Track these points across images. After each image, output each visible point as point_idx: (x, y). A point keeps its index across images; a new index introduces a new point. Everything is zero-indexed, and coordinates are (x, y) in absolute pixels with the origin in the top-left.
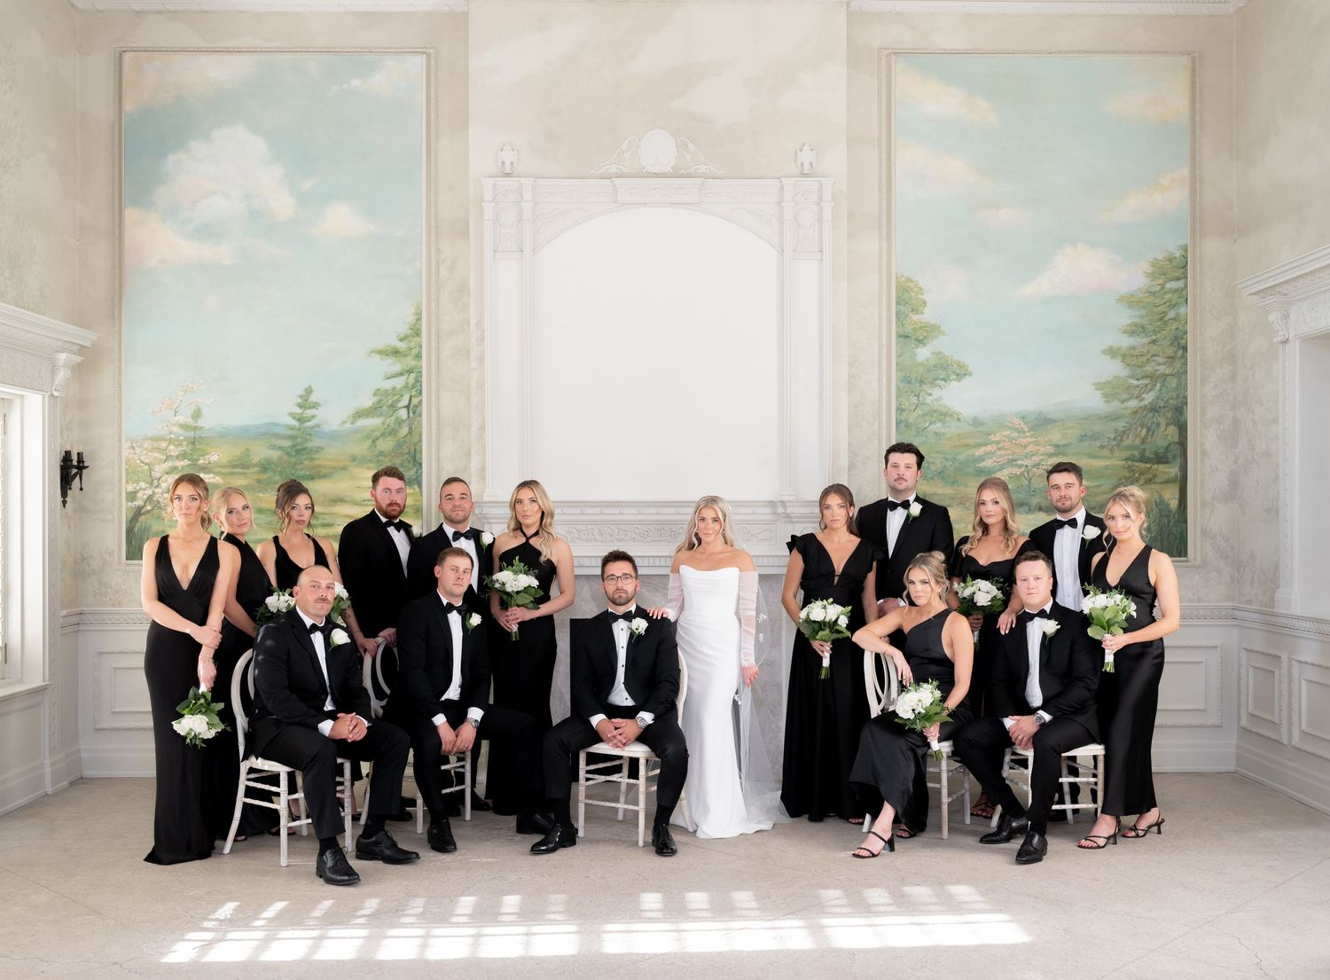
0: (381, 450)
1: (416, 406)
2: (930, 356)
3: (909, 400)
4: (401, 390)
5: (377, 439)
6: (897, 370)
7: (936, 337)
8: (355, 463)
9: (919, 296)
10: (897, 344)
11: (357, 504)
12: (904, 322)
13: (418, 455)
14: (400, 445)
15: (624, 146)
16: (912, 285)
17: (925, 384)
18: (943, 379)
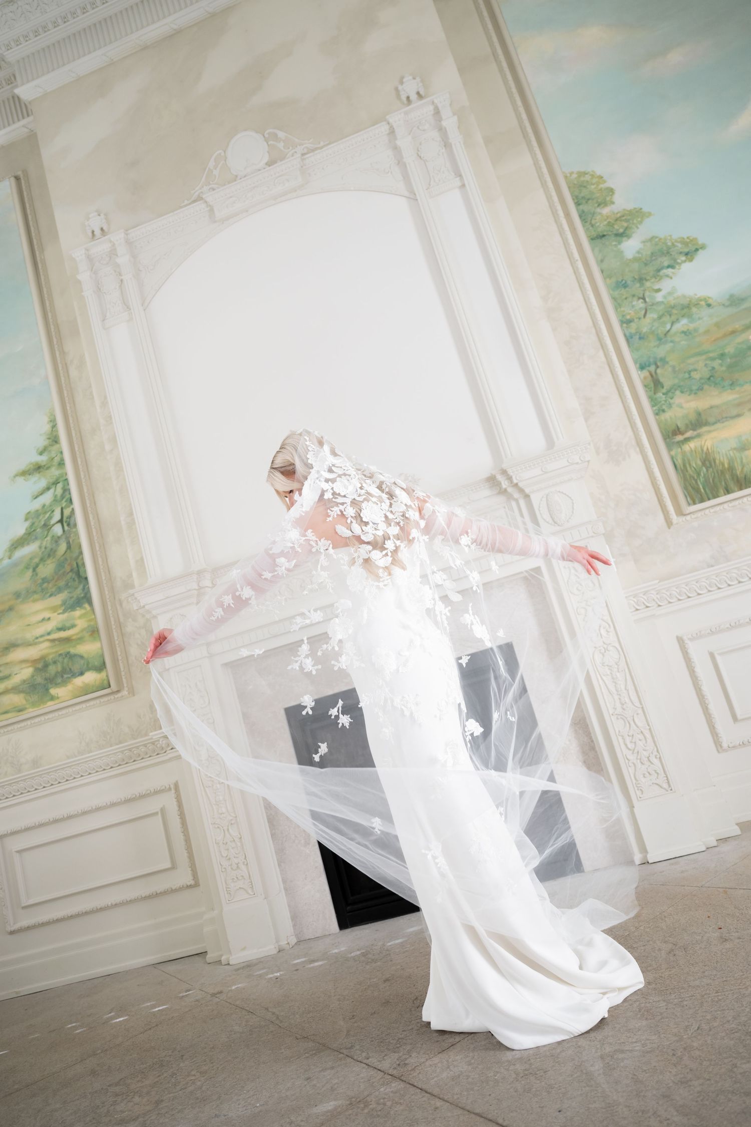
0: (43, 576)
1: (70, 517)
2: (641, 246)
3: (633, 306)
4: (50, 506)
5: (37, 566)
6: (605, 278)
7: (641, 222)
8: (21, 600)
9: (602, 186)
10: (593, 250)
11: (30, 645)
12: (593, 222)
13: (81, 570)
14: (60, 565)
15: (211, 164)
16: (587, 178)
17: (647, 280)
18: (668, 267)
